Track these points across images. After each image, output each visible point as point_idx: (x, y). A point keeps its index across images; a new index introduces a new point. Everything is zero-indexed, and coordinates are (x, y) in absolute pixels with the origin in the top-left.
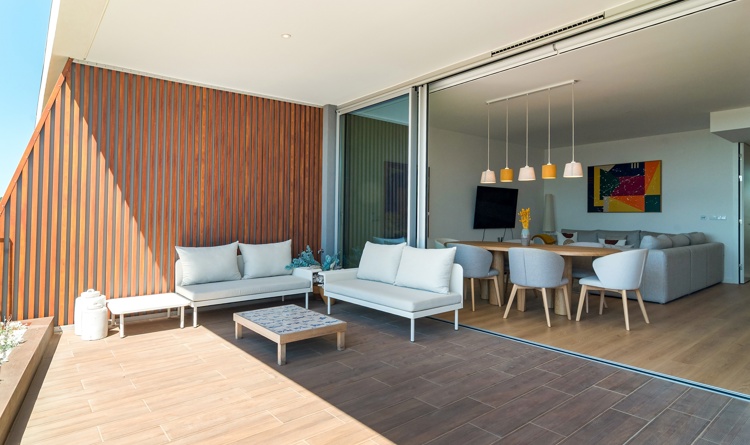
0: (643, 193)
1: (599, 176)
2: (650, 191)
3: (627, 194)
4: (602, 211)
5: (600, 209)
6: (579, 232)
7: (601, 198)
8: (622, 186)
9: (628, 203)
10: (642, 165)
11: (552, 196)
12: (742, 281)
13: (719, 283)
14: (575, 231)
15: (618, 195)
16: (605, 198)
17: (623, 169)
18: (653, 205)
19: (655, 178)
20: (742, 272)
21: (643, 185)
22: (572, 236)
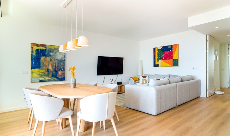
0: (172, 58)
1: (157, 52)
2: (174, 57)
3: (166, 59)
4: (158, 66)
5: (157, 66)
6: (149, 75)
7: (158, 61)
8: (165, 55)
9: (167, 63)
10: (172, 46)
11: (142, 61)
12: (208, 96)
13: (199, 97)
14: (147, 75)
15: (164, 59)
16: (159, 61)
17: (165, 49)
18: (175, 63)
19: (176, 52)
20: (208, 92)
21: (172, 55)
22: (146, 77)
